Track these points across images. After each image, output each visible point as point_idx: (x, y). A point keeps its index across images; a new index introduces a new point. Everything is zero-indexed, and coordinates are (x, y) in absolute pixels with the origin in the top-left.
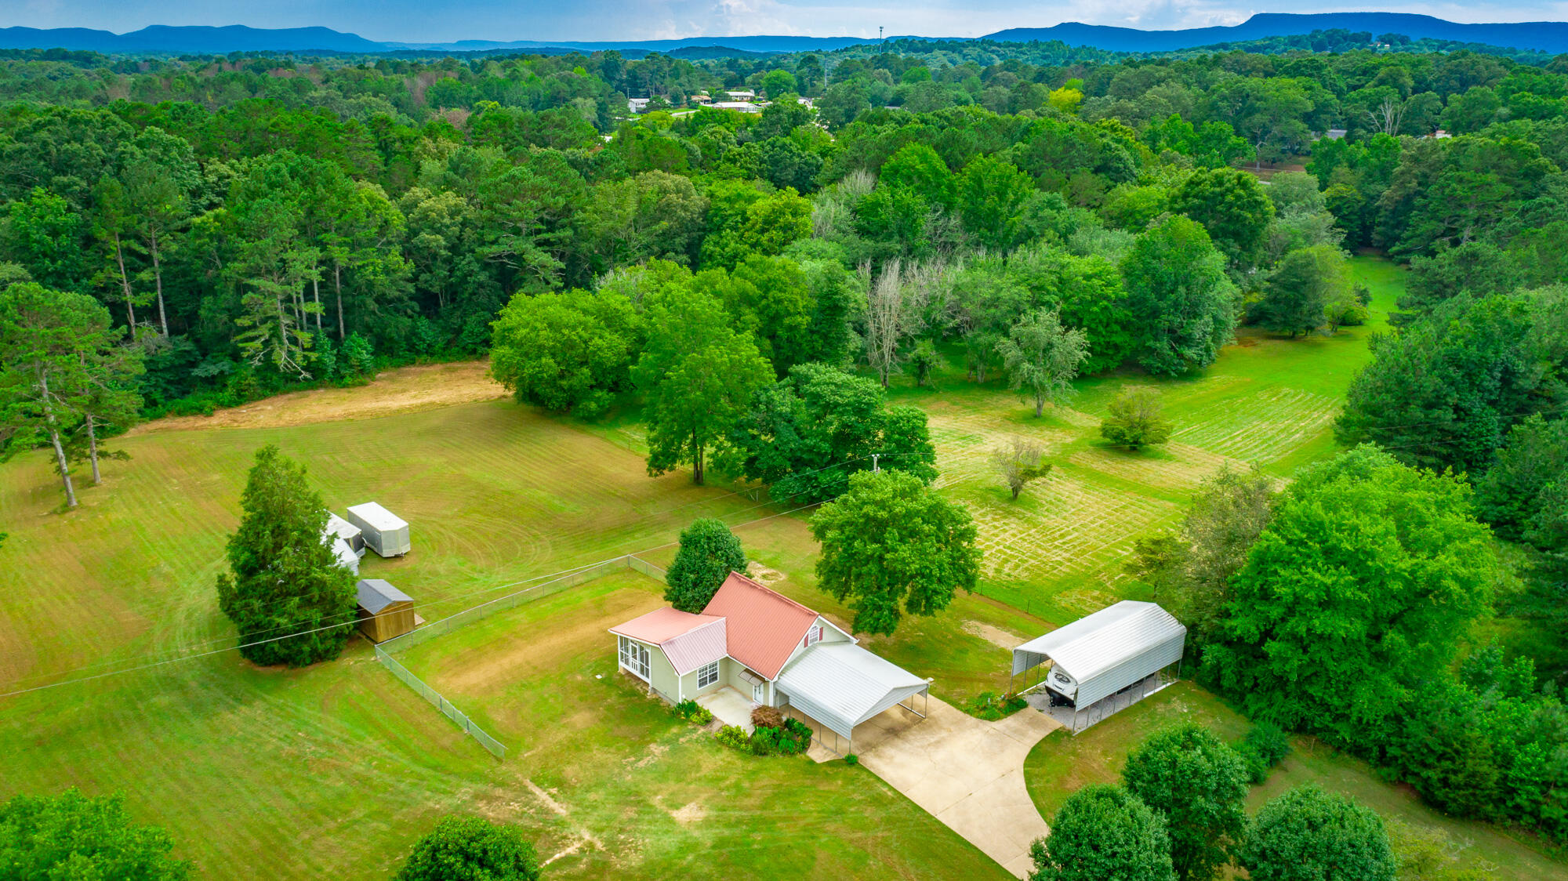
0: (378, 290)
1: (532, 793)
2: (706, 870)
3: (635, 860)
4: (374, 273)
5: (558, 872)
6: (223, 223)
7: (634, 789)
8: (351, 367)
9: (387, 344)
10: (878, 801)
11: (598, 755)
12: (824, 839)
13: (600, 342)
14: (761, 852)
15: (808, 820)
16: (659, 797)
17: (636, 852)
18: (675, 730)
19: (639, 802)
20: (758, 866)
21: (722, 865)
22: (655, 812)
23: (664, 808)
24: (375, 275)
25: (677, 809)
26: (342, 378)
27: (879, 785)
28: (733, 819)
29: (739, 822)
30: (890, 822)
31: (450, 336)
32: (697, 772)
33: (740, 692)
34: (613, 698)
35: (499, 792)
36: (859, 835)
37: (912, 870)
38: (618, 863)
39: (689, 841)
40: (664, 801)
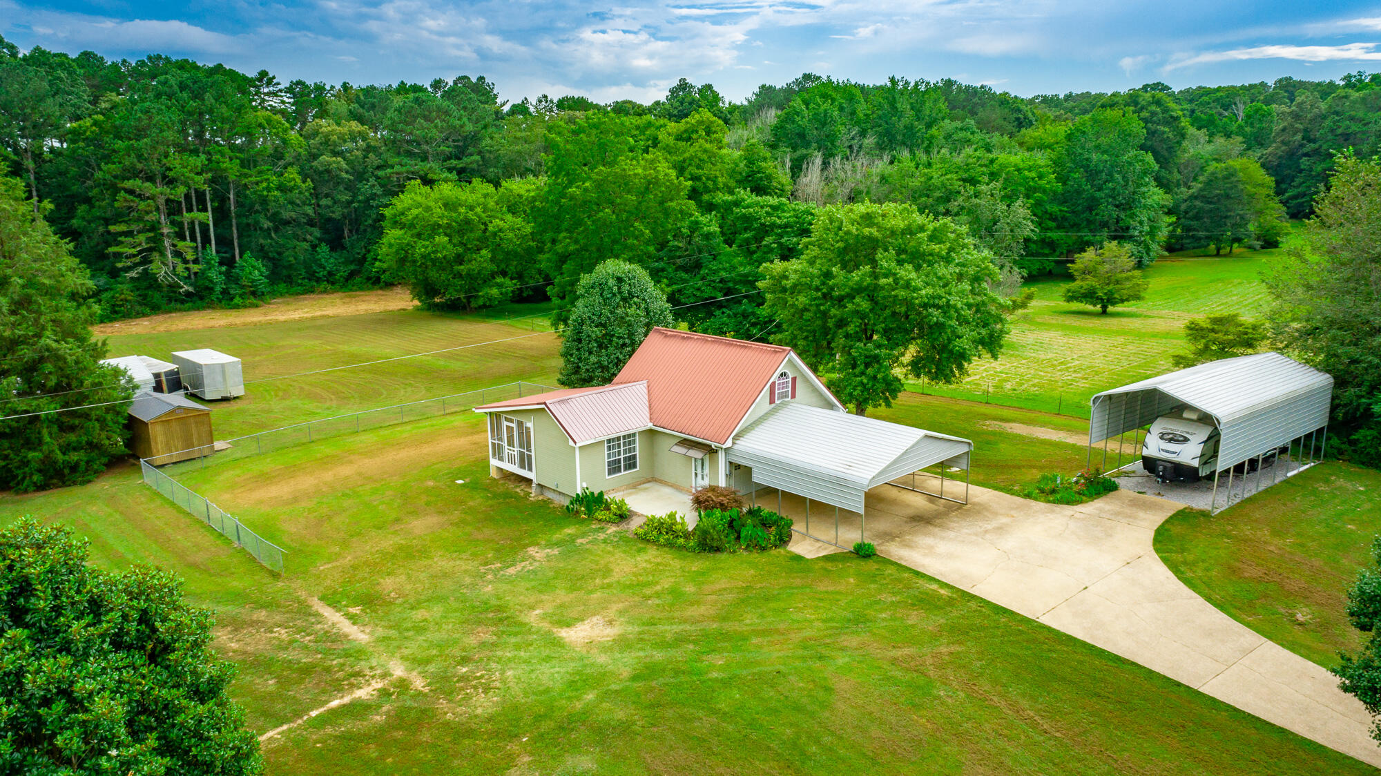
0: (272, 208)
1: (317, 615)
2: (620, 715)
3: (483, 705)
4: (268, 189)
5: (329, 730)
6: (101, 127)
7: (494, 602)
8: (243, 287)
9: (285, 272)
10: (928, 602)
11: (441, 563)
12: (842, 660)
13: (501, 223)
14: (726, 683)
15: (808, 633)
16: (537, 612)
17: (486, 691)
18: (570, 530)
19: (501, 620)
20: (722, 706)
21: (651, 706)
22: (529, 632)
23: (545, 626)
24: (269, 191)
25: (568, 626)
26: (232, 299)
27: (921, 581)
28: (669, 636)
29: (680, 640)
30: (958, 632)
31: (353, 267)
32: (604, 577)
33: (672, 486)
34: (477, 500)
35: (262, 615)
36: (906, 651)
37: (1024, 703)
38: (448, 711)
39: (588, 671)
40: (543, 618)
